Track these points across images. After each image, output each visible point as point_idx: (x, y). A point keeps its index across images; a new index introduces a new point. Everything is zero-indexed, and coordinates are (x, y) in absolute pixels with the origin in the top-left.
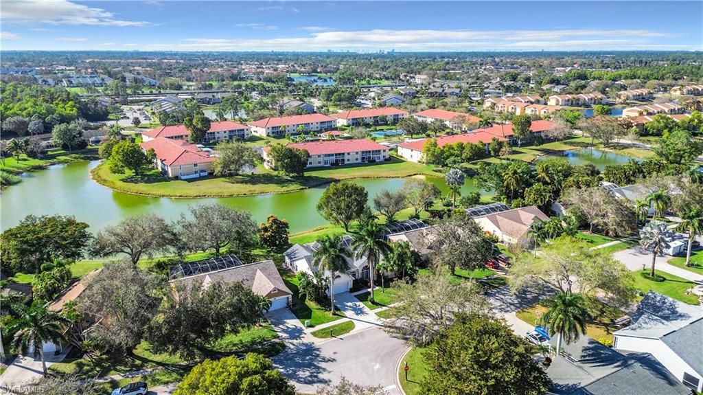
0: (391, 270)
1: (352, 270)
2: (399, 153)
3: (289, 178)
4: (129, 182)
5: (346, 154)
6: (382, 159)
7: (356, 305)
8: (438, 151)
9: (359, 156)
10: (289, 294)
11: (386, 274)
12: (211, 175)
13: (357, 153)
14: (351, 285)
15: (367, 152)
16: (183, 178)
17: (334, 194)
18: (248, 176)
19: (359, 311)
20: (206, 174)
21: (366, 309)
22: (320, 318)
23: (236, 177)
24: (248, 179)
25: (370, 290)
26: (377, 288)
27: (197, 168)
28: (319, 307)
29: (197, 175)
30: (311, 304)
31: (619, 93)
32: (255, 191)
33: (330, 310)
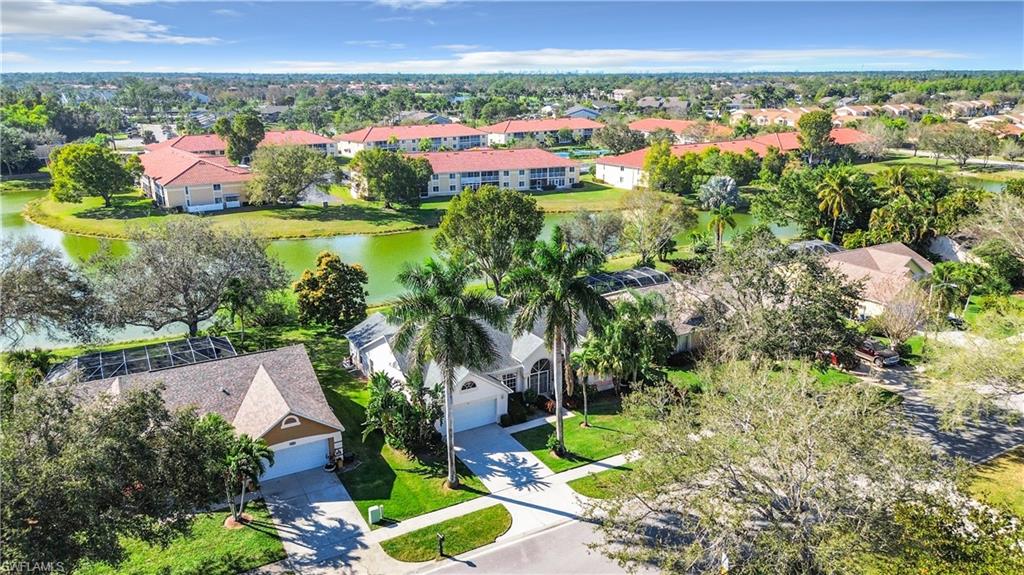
0: (606, 370)
1: (507, 370)
2: (599, 176)
3: (395, 213)
4: (89, 217)
5: (501, 174)
6: (567, 184)
7: (515, 459)
8: (673, 162)
9: (526, 178)
10: (334, 430)
11: (591, 380)
12: (247, 207)
13: (522, 172)
14: (503, 408)
15: (539, 170)
16: (191, 209)
17: (470, 210)
18: (317, 208)
19: (523, 478)
20: (236, 204)
21: (544, 472)
22: (415, 496)
23: (293, 209)
24: (315, 212)
25: (551, 420)
26: (570, 415)
27: (221, 193)
28: (416, 464)
29: (220, 206)
30: (395, 456)
31: (949, 104)
32: (323, 230)
33: (446, 473)
